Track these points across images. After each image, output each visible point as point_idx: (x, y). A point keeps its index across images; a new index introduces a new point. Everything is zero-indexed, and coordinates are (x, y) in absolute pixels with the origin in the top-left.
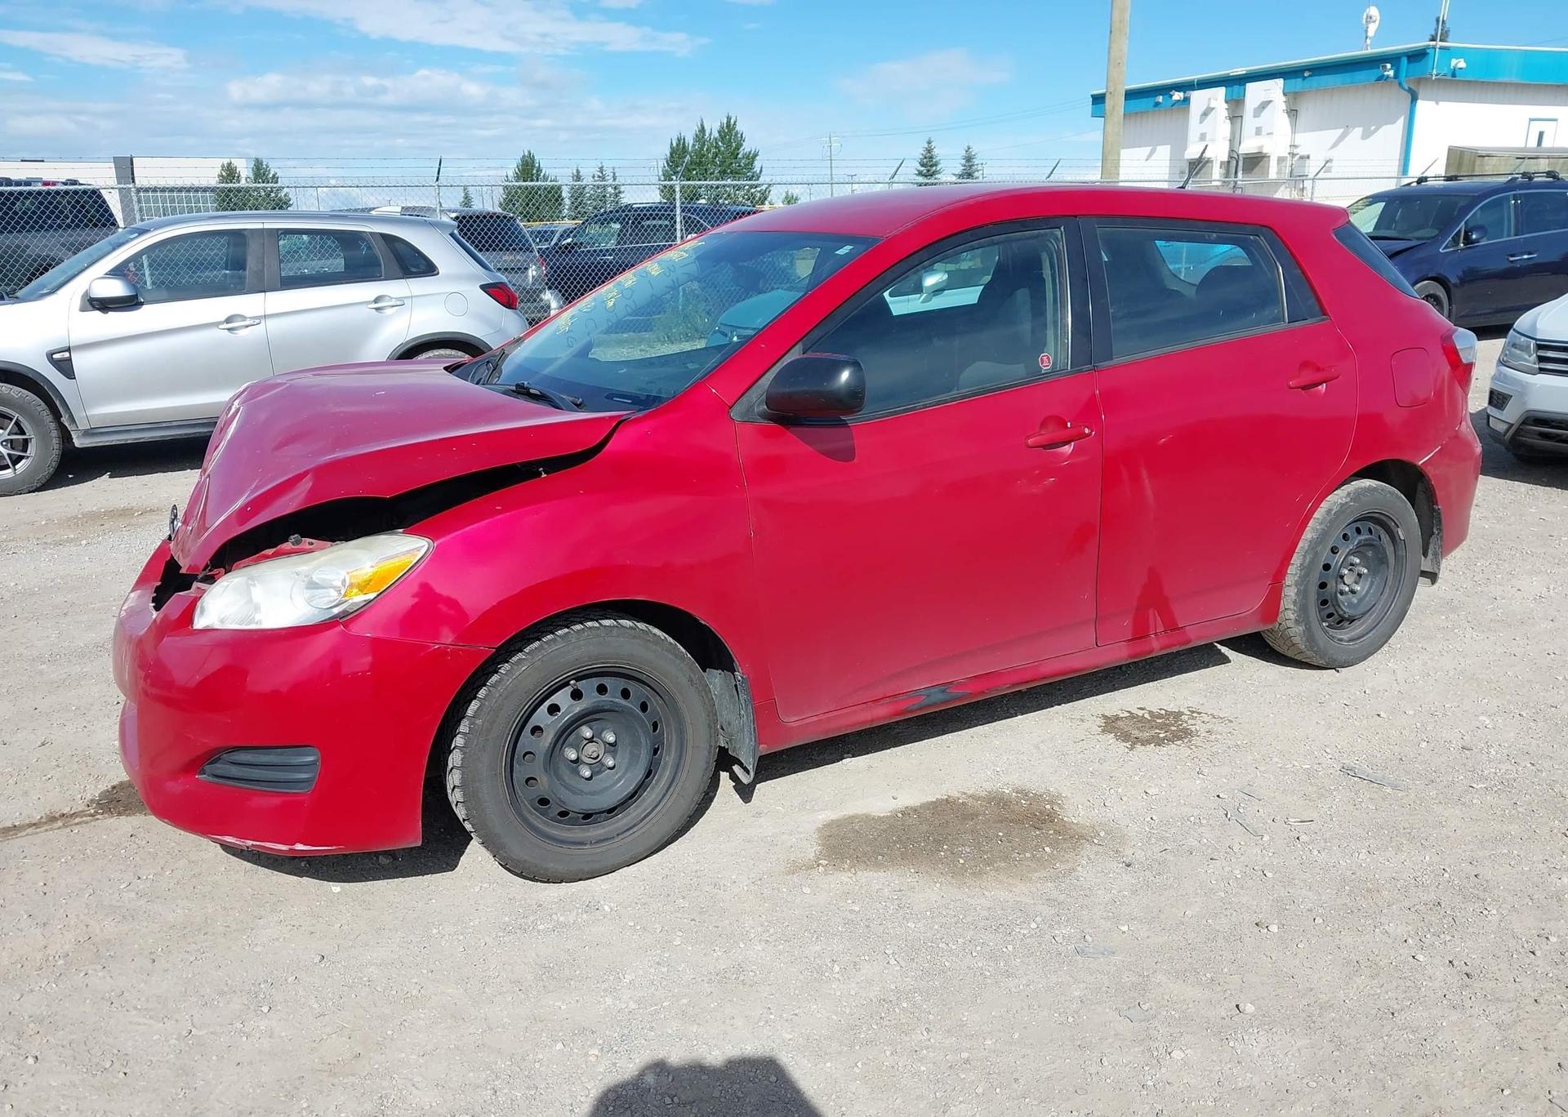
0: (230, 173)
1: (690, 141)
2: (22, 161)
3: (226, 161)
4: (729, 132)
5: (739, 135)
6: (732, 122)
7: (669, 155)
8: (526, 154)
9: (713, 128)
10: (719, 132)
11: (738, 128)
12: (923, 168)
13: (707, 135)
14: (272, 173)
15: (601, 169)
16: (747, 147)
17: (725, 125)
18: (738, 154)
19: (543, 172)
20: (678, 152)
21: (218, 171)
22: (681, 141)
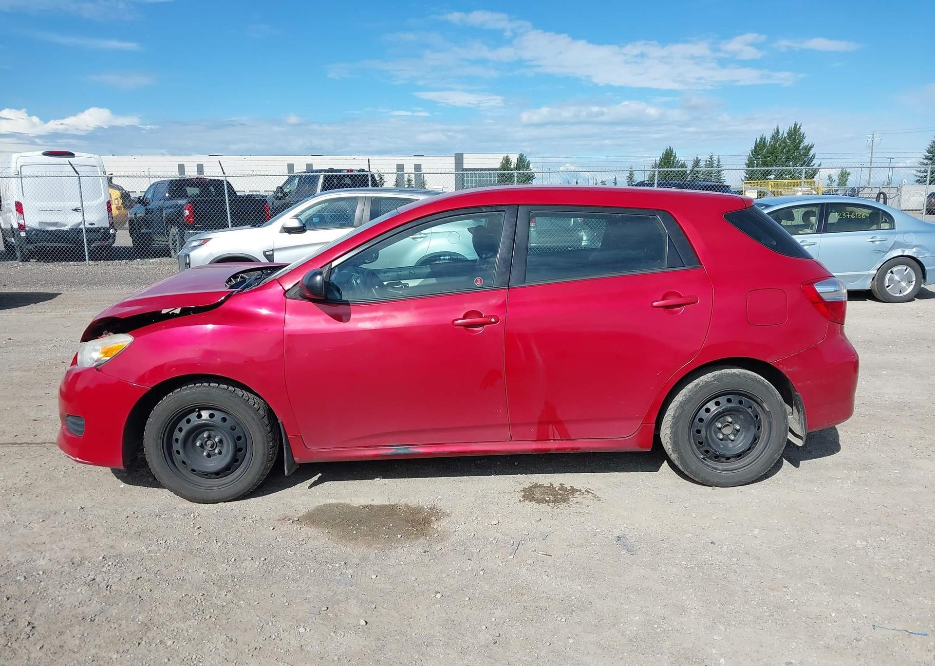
0: (507, 161)
1: (768, 139)
2: (414, 156)
3: (505, 155)
4: (795, 134)
5: (801, 135)
6: (798, 127)
7: (753, 148)
8: (668, 148)
9: (784, 131)
10: (787, 133)
11: (802, 130)
12: (929, 155)
13: (780, 135)
14: (528, 161)
15: (711, 157)
16: (806, 142)
17: (793, 129)
18: (799, 147)
19: (677, 159)
20: (760, 147)
21: (501, 160)
22: (763, 140)
